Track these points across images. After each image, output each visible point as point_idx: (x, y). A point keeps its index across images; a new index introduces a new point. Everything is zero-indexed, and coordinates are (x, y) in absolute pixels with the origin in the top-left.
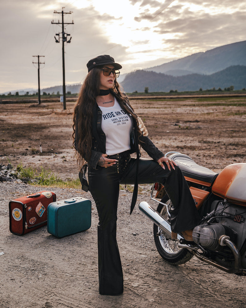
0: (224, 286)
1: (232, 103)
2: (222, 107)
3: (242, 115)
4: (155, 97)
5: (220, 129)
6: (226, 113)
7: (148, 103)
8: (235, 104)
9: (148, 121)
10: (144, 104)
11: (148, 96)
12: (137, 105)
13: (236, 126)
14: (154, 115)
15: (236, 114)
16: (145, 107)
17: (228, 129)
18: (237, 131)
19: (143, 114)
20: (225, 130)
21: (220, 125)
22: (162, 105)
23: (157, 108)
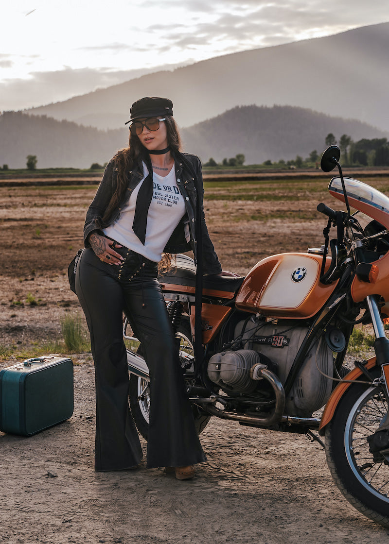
0: (259, 467)
1: (244, 194)
2: (221, 203)
3: (267, 220)
4: (55, 180)
5: (220, 250)
6: (232, 215)
7: (40, 196)
8: (249, 196)
9: (48, 235)
10: (31, 196)
11: (38, 177)
12: (14, 199)
13: (256, 244)
14: (60, 222)
15: (254, 218)
16: (33, 203)
17: (239, 250)
18: (259, 254)
19: (31, 220)
20: (231, 251)
21: (220, 241)
22: (76, 198)
23: (65, 205)
